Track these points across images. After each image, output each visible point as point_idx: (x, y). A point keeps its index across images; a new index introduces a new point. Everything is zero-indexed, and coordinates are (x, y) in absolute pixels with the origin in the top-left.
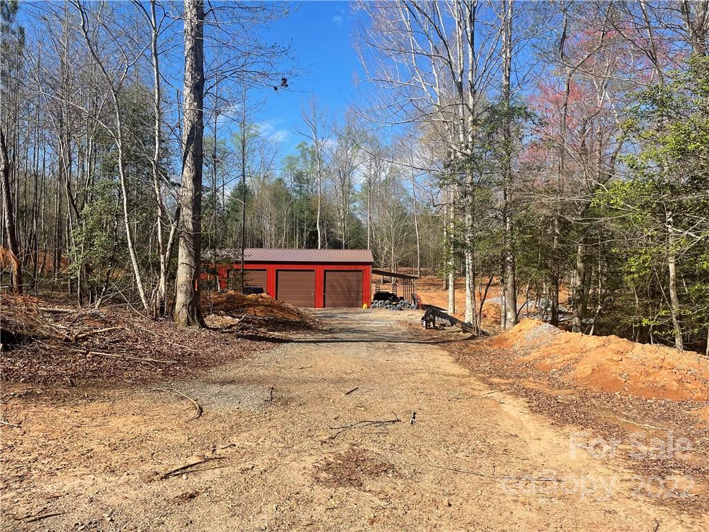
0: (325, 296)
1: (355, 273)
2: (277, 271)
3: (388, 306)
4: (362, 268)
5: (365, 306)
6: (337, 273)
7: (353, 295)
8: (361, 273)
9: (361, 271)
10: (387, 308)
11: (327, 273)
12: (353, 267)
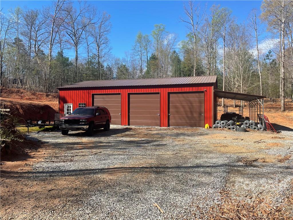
0: (169, 116)
1: (197, 94)
2: (129, 94)
3: (231, 127)
4: (204, 89)
5: (207, 126)
6: (180, 95)
7: (195, 115)
8: (203, 94)
9: (203, 92)
10: (229, 129)
11: (171, 95)
12: (195, 89)
